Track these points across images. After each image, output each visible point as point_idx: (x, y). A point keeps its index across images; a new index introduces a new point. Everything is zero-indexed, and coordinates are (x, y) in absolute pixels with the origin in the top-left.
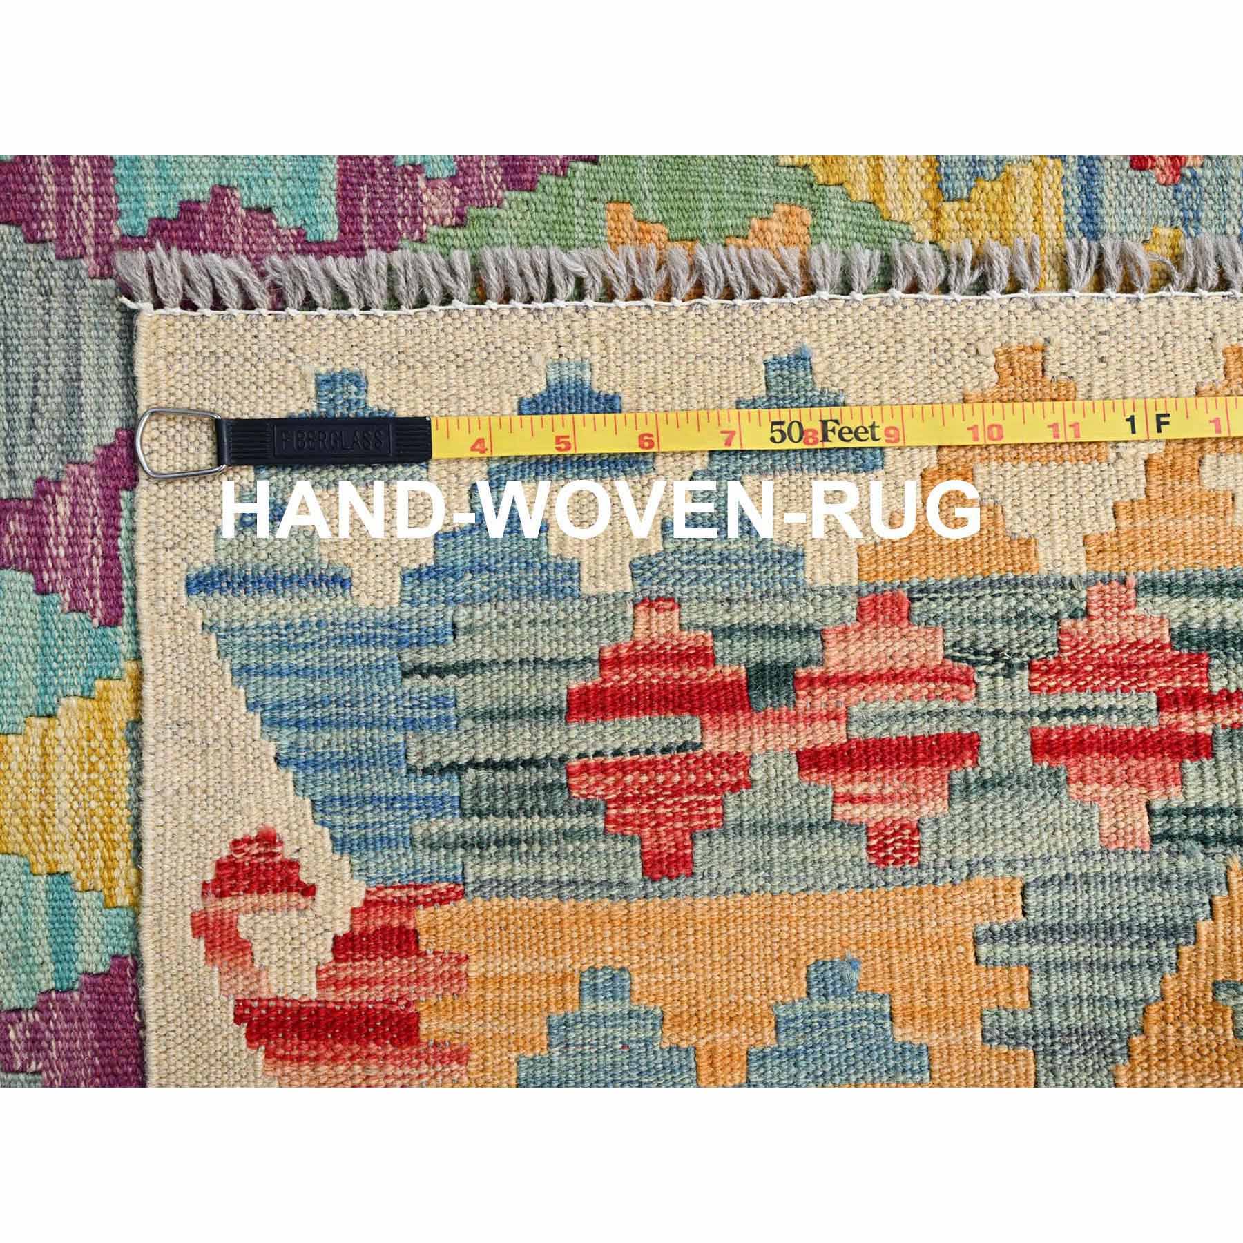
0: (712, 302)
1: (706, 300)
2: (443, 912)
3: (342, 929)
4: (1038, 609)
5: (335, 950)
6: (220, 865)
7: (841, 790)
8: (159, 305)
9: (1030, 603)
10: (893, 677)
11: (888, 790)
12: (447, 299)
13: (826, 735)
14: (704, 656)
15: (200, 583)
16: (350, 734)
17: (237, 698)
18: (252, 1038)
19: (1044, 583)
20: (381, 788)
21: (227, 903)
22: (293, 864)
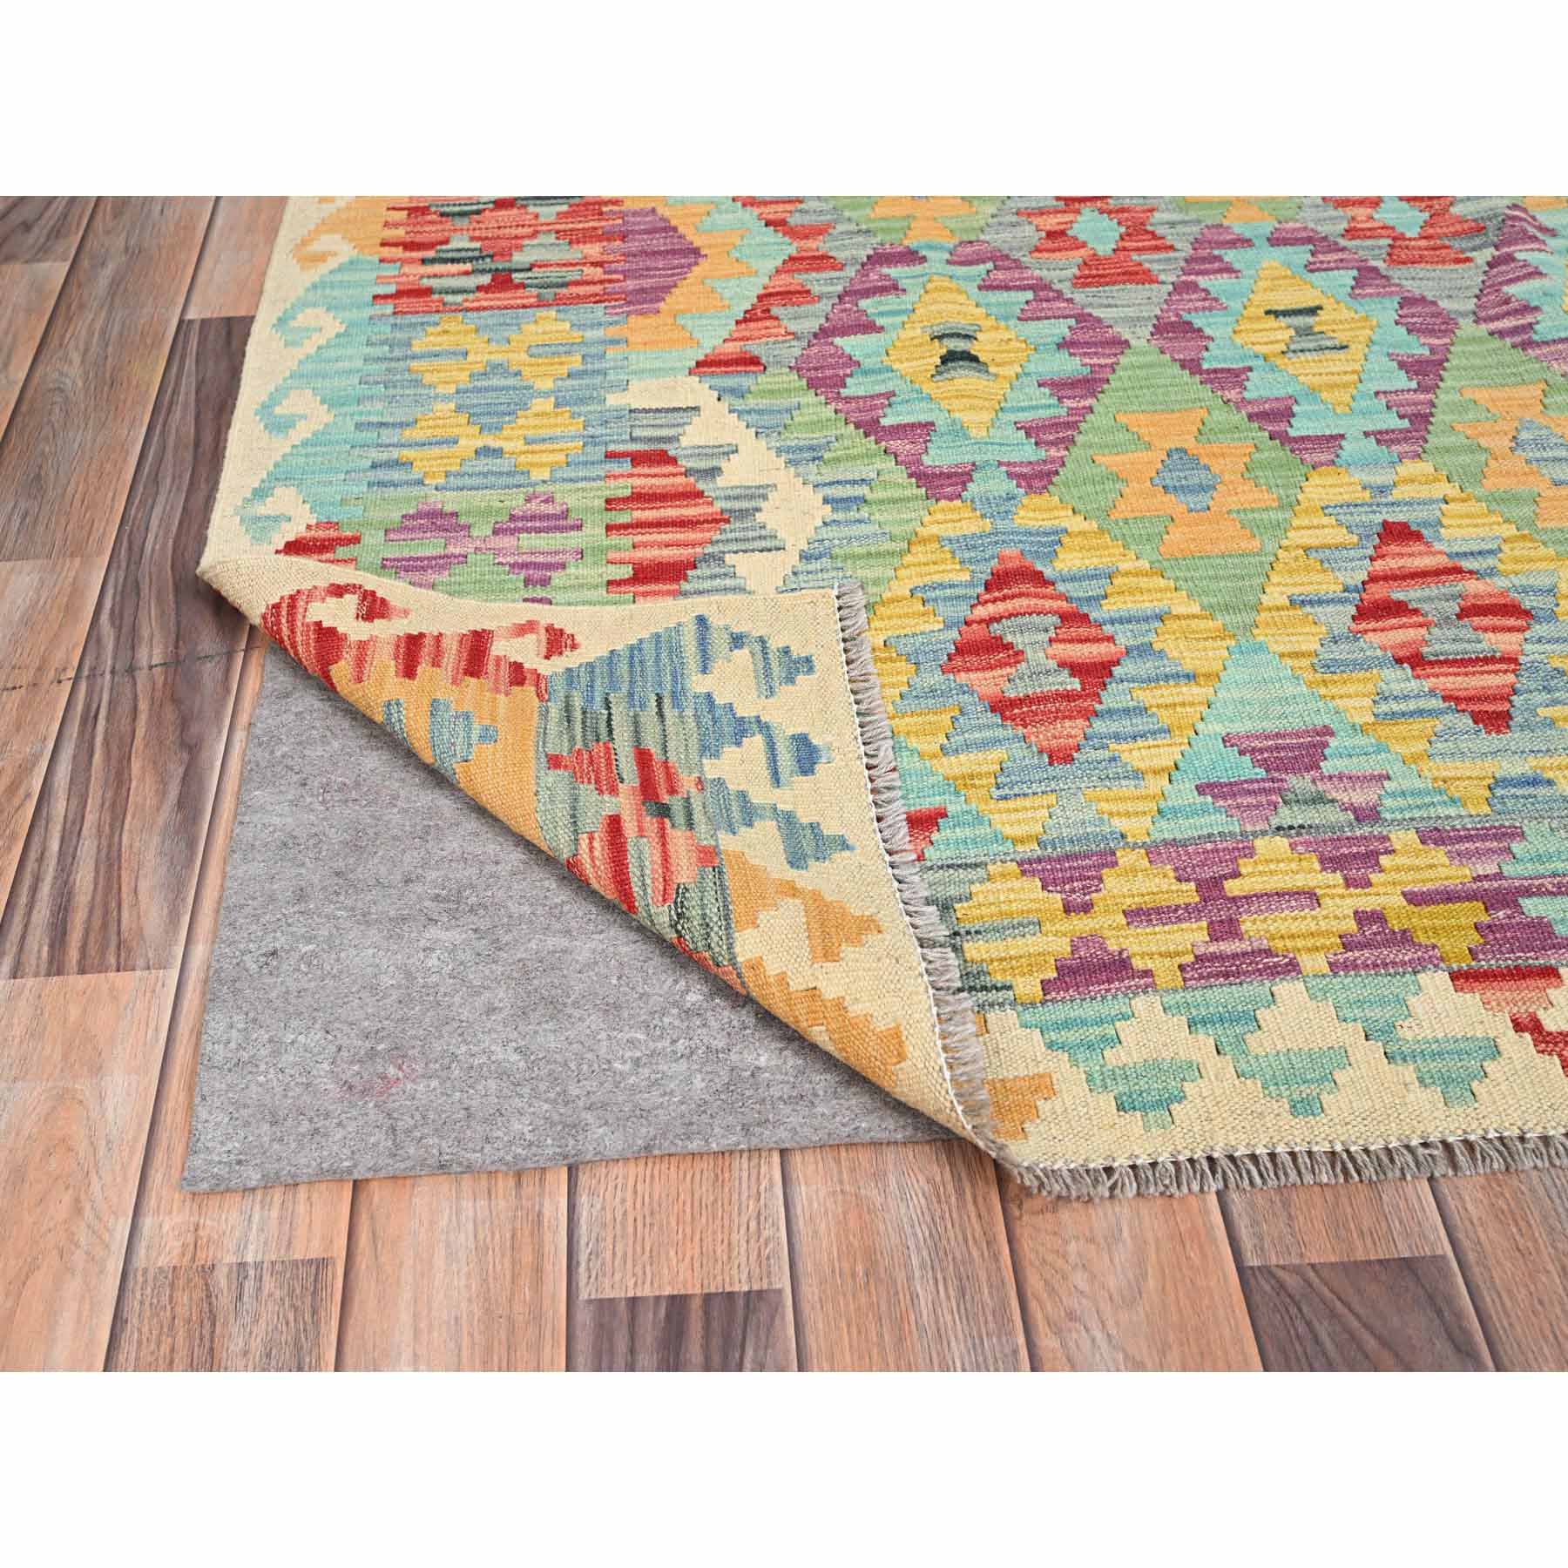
0: (873, 812)
1: (874, 809)
2: (533, 695)
3: (527, 666)
4: (712, 934)
5: (515, 663)
6: (561, 630)
7: (596, 835)
8: (838, 597)
9: (716, 929)
10: (666, 858)
11: (597, 863)
12: (857, 702)
13: (630, 829)
14: (672, 791)
15: (701, 621)
16: (626, 676)
17: (645, 635)
18: (475, 633)
19: (729, 937)
20: (598, 682)
21: (543, 631)
22: (561, 653)
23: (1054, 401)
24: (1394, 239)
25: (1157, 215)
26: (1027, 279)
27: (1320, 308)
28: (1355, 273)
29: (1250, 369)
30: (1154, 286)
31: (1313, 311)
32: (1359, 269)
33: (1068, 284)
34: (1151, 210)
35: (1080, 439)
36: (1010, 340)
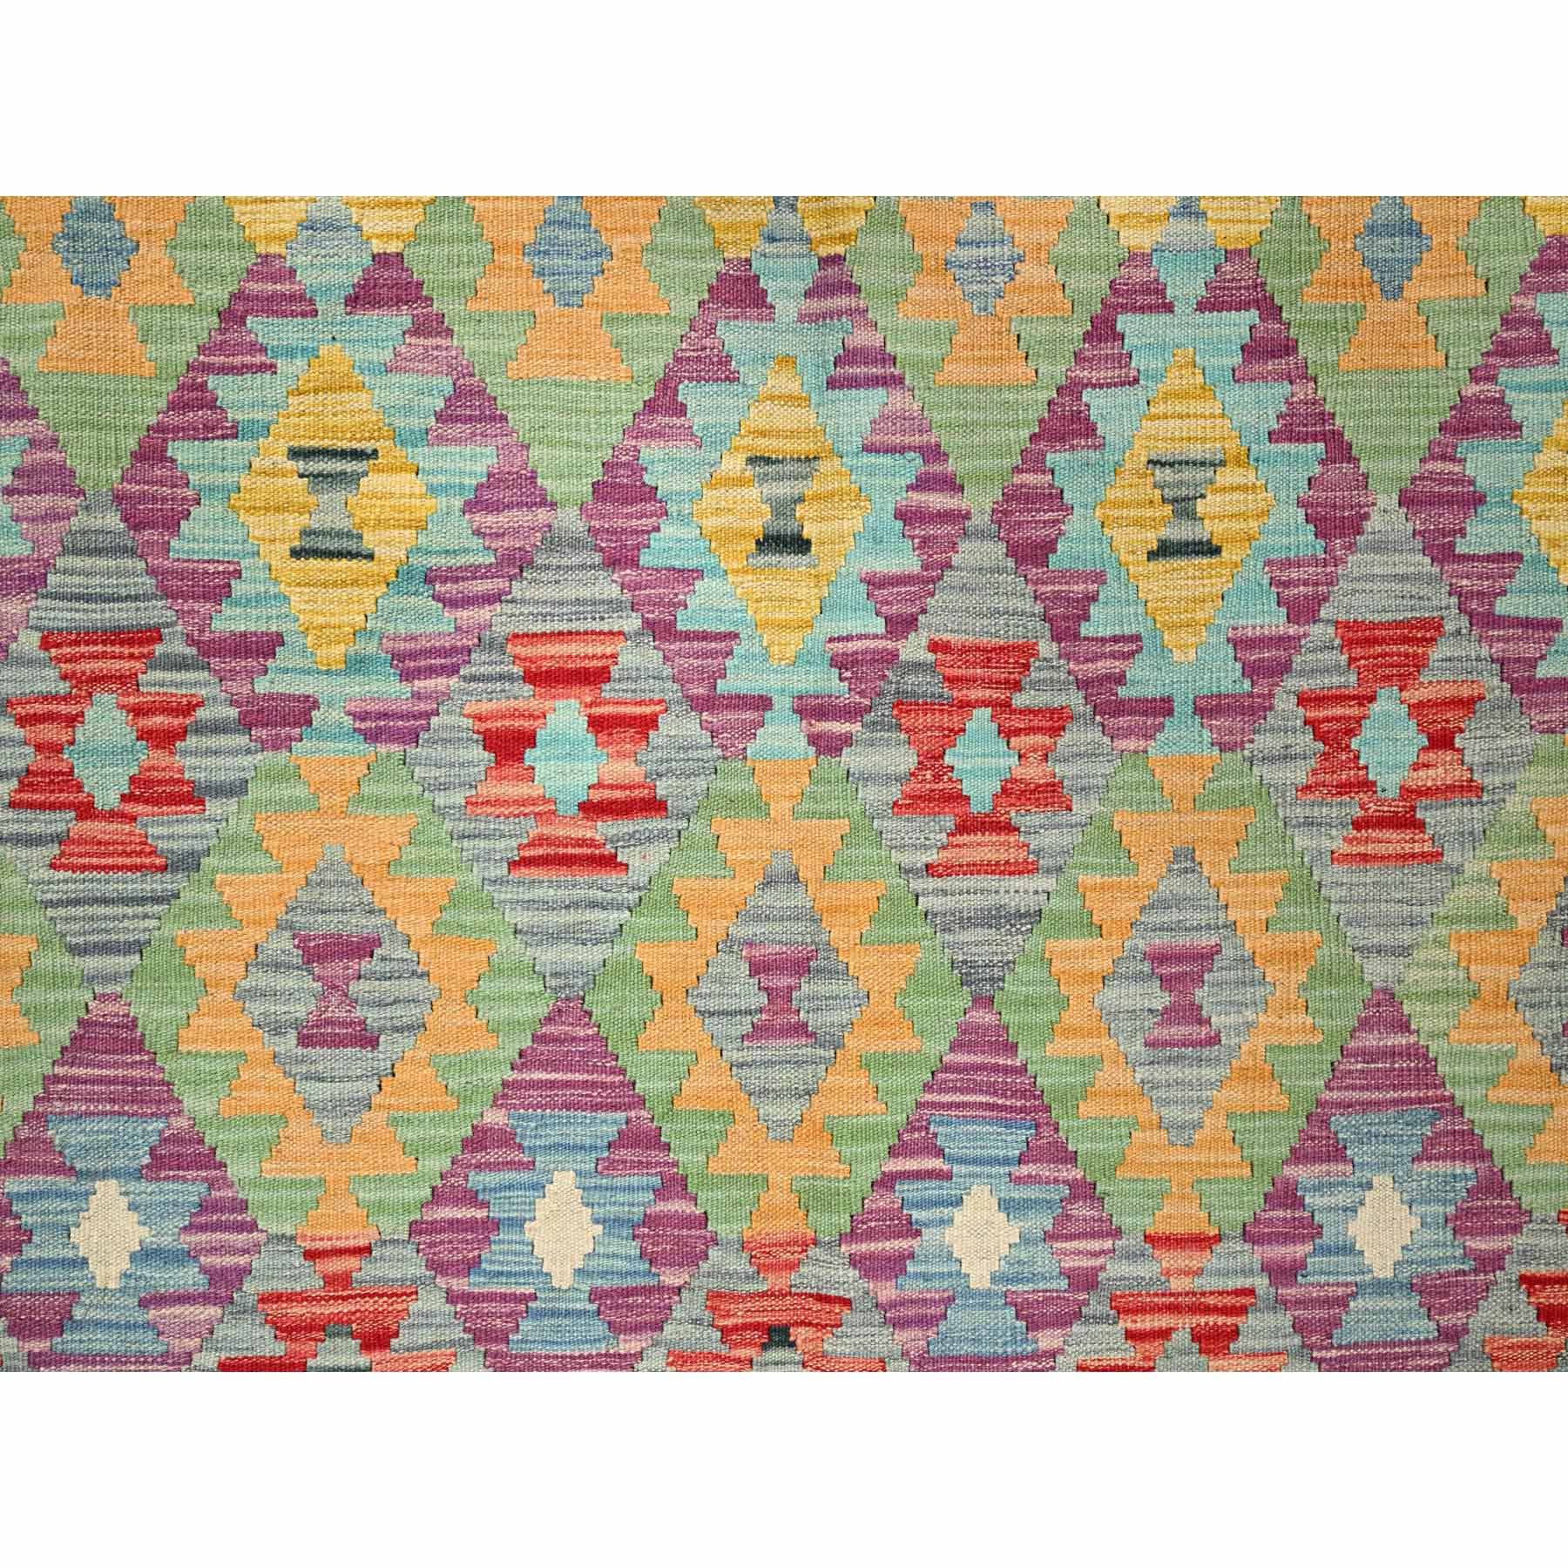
23: (1510, 396)
24: (1007, 705)
25: (1302, 778)
26: (1499, 639)
27: (1152, 555)
28: (1086, 630)
29: (1272, 436)
30: (1342, 617)
31: (1165, 550)
32: (1076, 636)
33: (1449, 627)
34: (1307, 788)
35: (1495, 323)
36: (1539, 518)
